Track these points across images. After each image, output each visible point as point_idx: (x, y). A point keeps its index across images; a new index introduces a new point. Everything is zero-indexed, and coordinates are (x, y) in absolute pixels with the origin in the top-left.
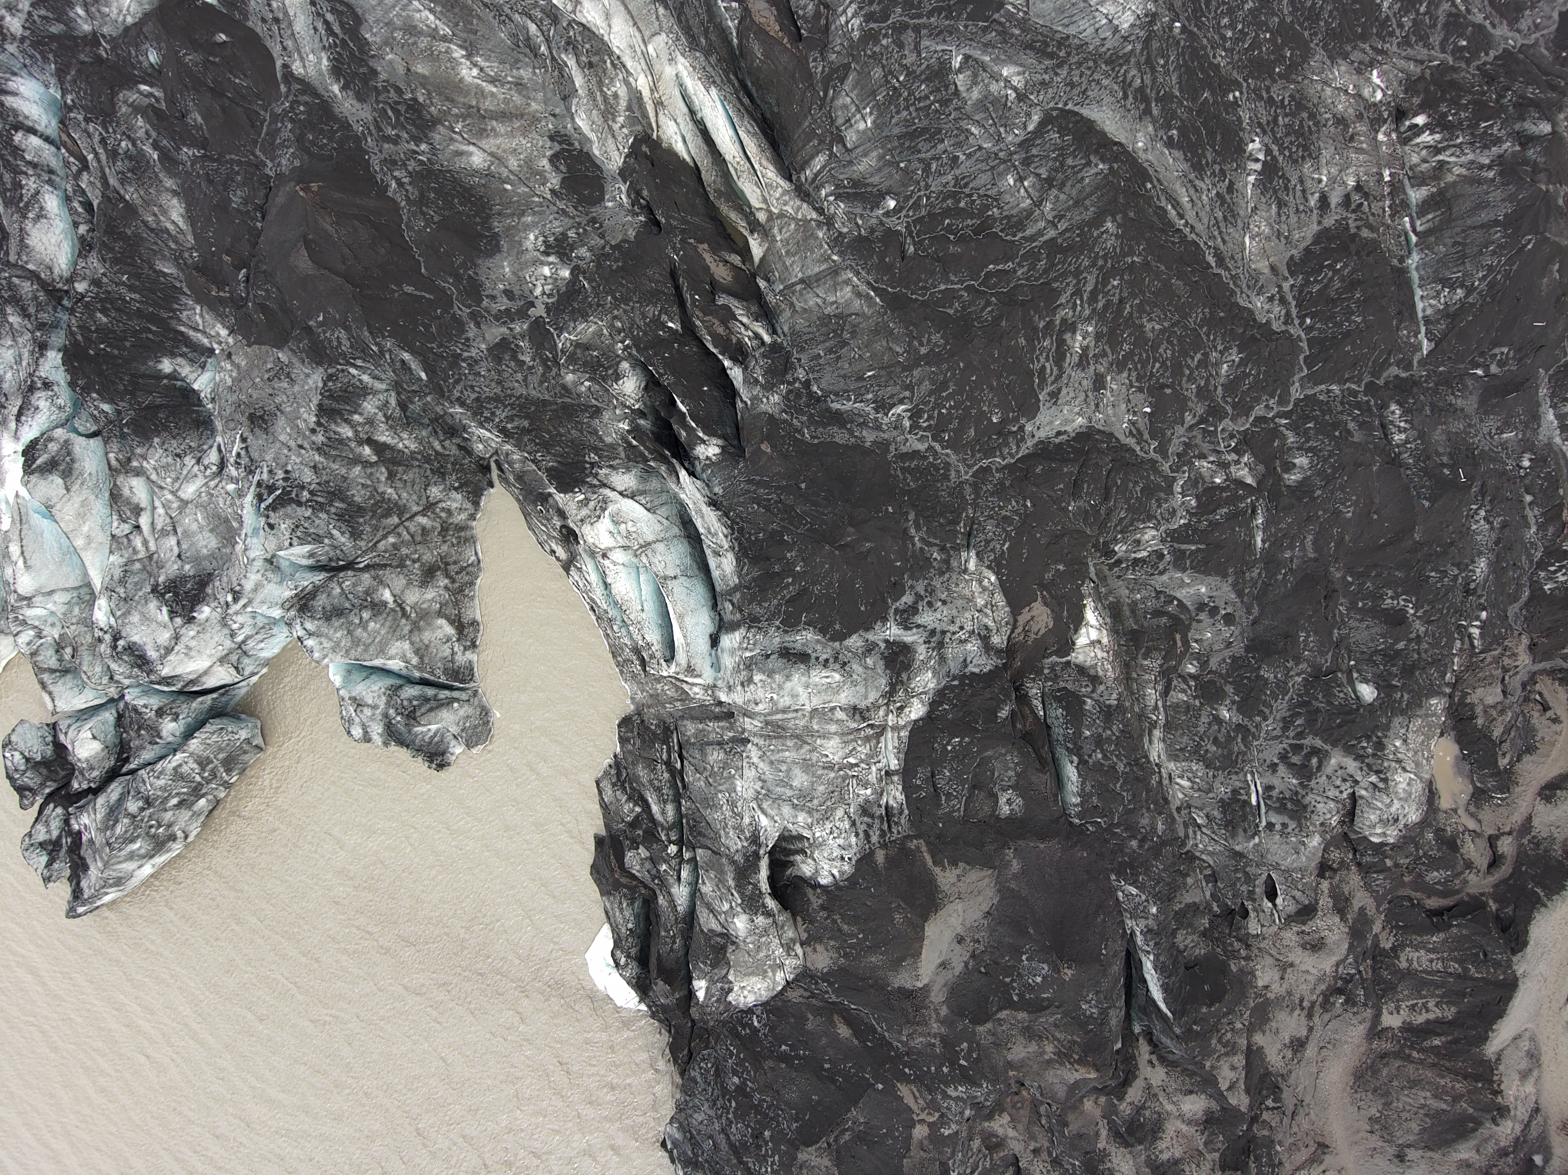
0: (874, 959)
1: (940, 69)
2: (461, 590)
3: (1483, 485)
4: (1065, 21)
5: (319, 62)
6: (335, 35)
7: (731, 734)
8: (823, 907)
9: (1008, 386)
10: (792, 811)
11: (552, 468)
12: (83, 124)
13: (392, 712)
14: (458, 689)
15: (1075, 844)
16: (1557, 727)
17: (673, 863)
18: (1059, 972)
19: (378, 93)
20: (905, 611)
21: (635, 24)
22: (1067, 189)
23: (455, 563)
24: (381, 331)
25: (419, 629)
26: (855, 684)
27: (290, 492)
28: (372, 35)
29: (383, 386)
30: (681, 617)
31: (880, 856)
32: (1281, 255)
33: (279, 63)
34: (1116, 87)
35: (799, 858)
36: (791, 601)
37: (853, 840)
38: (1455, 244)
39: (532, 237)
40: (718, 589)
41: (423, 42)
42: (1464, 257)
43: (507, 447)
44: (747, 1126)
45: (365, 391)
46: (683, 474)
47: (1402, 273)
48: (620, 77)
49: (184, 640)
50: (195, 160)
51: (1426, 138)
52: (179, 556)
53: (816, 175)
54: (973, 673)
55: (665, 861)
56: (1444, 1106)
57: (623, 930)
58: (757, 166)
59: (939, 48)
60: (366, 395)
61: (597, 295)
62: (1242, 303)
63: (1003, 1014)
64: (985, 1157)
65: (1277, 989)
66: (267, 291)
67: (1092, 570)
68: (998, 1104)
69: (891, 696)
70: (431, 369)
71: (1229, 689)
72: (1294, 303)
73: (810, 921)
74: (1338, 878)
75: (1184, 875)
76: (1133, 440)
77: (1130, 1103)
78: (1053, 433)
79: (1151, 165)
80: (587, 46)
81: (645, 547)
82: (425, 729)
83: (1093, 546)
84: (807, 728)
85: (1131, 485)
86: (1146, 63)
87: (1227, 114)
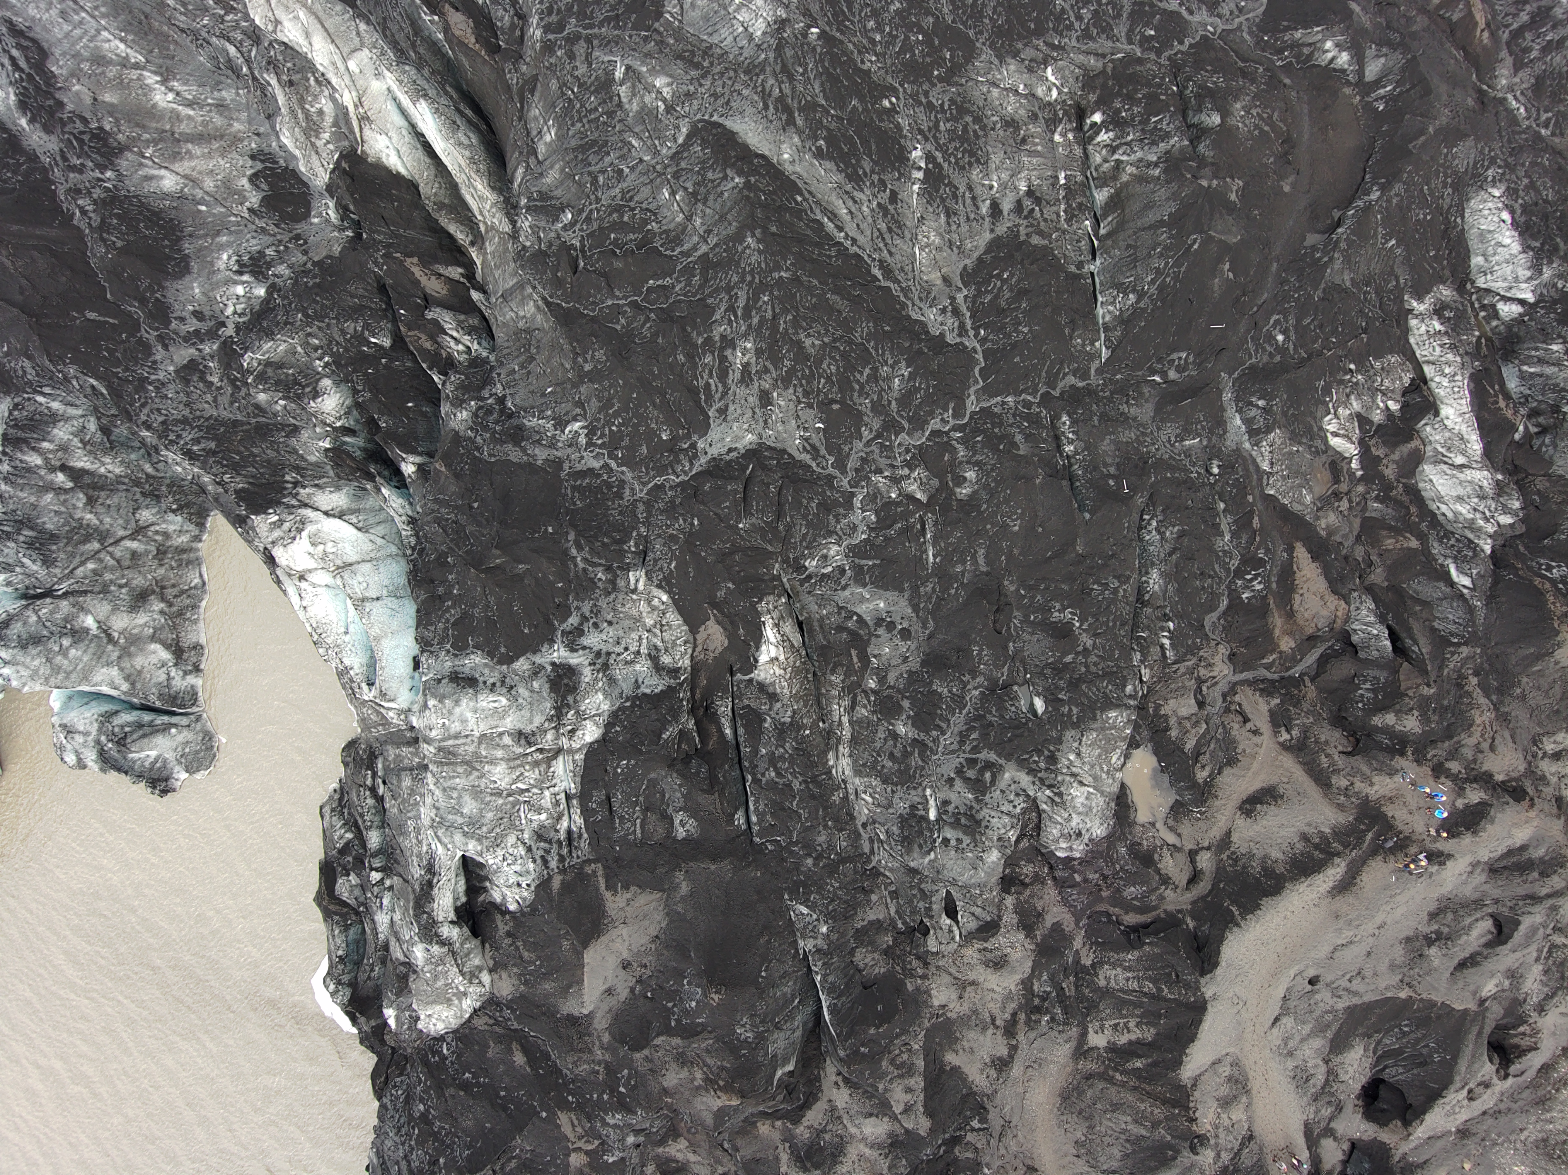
0: (548, 986)
1: (607, 80)
2: (180, 614)
4: (710, 30)
5: (7, 98)
6: (21, 70)
7: (416, 760)
8: (508, 934)
9: (673, 403)
10: (463, 839)
11: (242, 490)
13: (103, 738)
14: (177, 714)
15: (749, 865)
16: (1257, 739)
17: (376, 890)
18: (708, 997)
19: (64, 124)
20: (571, 632)
21: (333, 41)
22: (710, 203)
23: (173, 586)
24: (61, 358)
25: (130, 655)
26: (520, 708)
28: (58, 67)
29: (80, 412)
31: (558, 882)
32: (954, 266)
34: (756, 98)
35: (489, 884)
36: (455, 624)
37: (530, 866)
38: (1128, 246)
39: (225, 257)
41: (112, 72)
42: (1136, 260)
43: (196, 470)
44: (427, 1153)
45: (54, 418)
48: (326, 93)
51: (1104, 137)
53: (519, 187)
54: (644, 694)
55: (370, 888)
56: (1144, 1132)
57: (336, 957)
59: (607, 58)
60: (56, 422)
62: (914, 315)
63: (659, 1041)
65: (958, 1008)
67: (787, 586)
68: (669, 1130)
69: (559, 719)
70: (116, 394)
71: (906, 704)
72: (968, 314)
73: (496, 948)
74: (1027, 893)
75: (867, 892)
76: (809, 456)
77: (808, 1127)
78: (724, 450)
79: (800, 177)
80: (289, 65)
81: (343, 568)
82: (142, 755)
83: (784, 561)
84: (476, 754)
85: (805, 502)
86: (781, 72)
87: (882, 121)
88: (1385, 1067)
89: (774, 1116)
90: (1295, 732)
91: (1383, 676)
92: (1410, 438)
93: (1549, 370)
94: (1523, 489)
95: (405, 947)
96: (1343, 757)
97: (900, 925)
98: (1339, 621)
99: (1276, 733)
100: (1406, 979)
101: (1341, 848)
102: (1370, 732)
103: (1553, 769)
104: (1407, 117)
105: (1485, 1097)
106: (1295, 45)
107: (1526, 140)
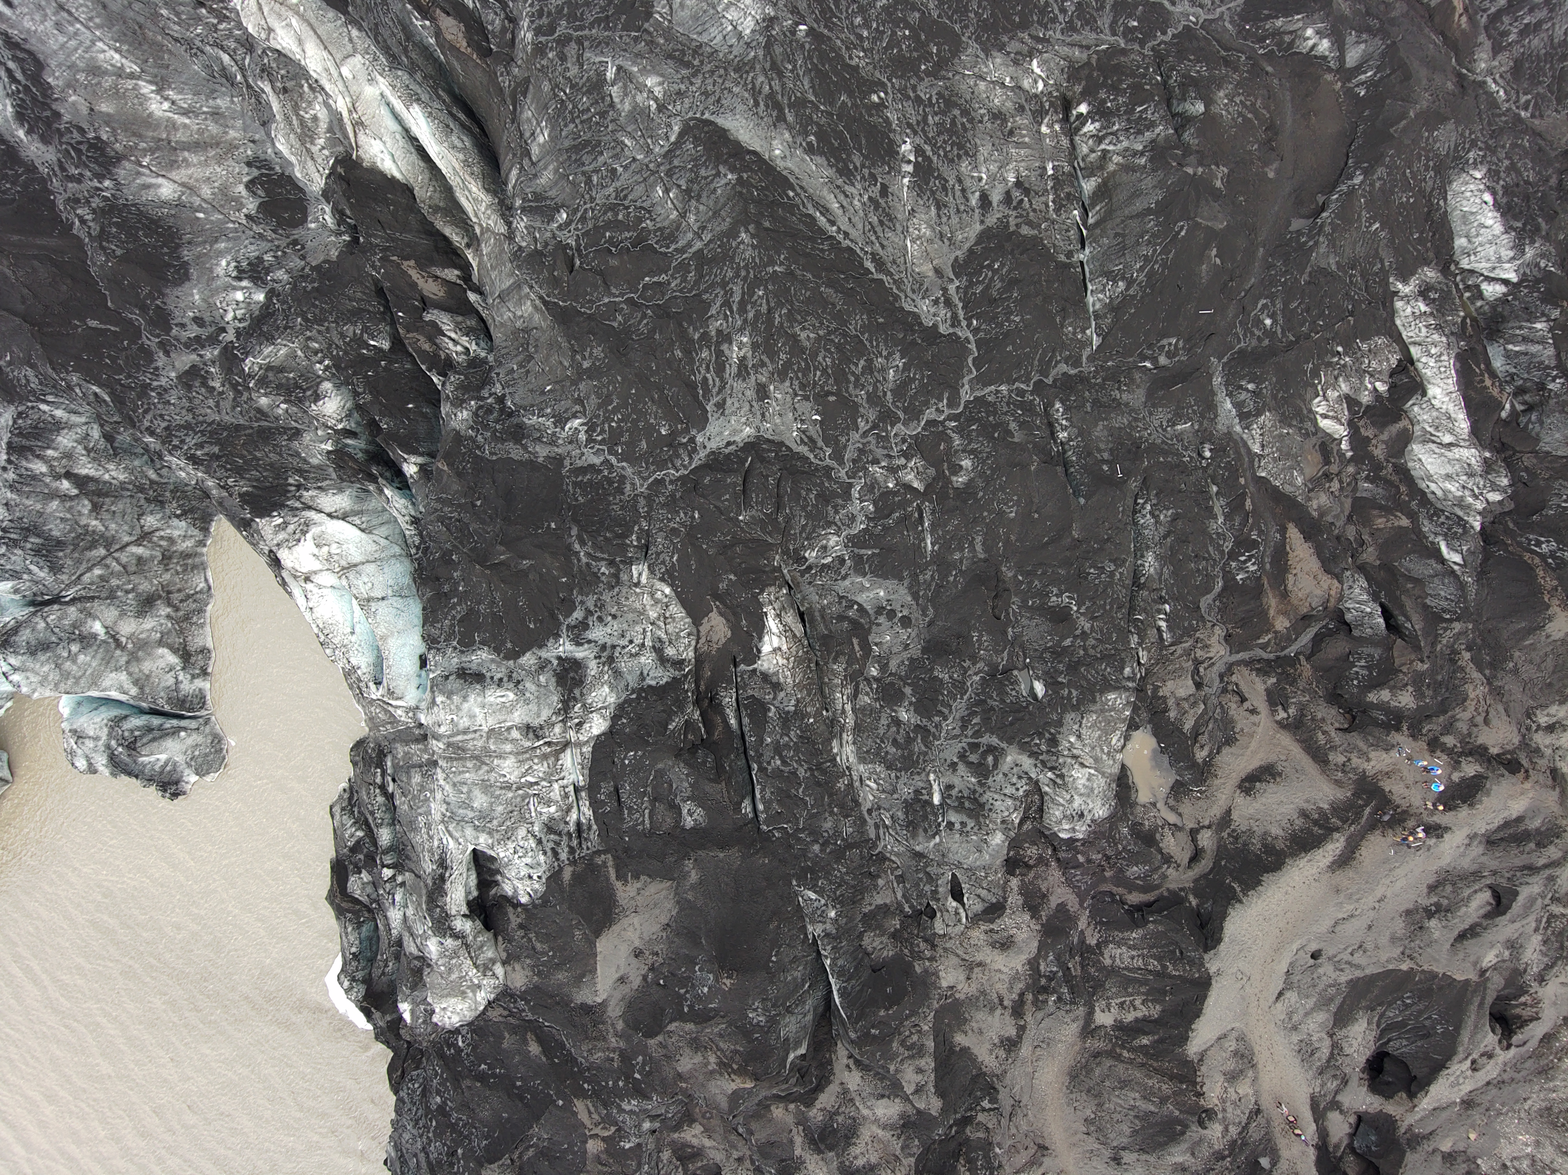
0: (561, 976)
1: (598, 81)
2: (187, 618)
4: (699, 29)
5: (4, 110)
7: (426, 757)
8: (521, 926)
9: (671, 398)
10: (474, 833)
11: (247, 493)
13: (114, 743)
14: (187, 718)
15: (757, 852)
16: (1254, 718)
17: (389, 886)
18: (720, 982)
19: (61, 134)
20: (576, 626)
21: (326, 48)
22: (704, 200)
23: (179, 591)
24: (65, 367)
25: (138, 660)
26: (527, 702)
28: (54, 79)
29: (83, 420)
31: (568, 873)
32: (946, 257)
34: (746, 95)
35: (500, 878)
36: (461, 621)
37: (541, 858)
38: (1117, 235)
39: (224, 263)
41: (108, 82)
42: (1124, 248)
43: (201, 475)
44: (444, 1144)
45: (58, 426)
48: (320, 99)
51: (1090, 127)
54: (650, 686)
55: (382, 885)
56: (1152, 1108)
57: (349, 954)
59: (598, 59)
60: (59, 430)
62: (907, 307)
63: (672, 1027)
64: (677, 1168)
65: (966, 989)
67: (788, 577)
68: (684, 1115)
69: (566, 712)
70: (120, 401)
71: (908, 690)
72: (960, 305)
73: (509, 940)
74: (1031, 875)
75: (874, 877)
76: (806, 448)
77: (821, 1110)
78: (722, 444)
79: (791, 172)
80: (283, 72)
81: (348, 569)
82: (152, 759)
83: (783, 553)
84: (485, 749)
85: (804, 493)
86: (771, 69)
87: (871, 115)
88: (1389, 1040)
89: (787, 1099)
90: (1292, 711)
91: (1377, 653)
92: (1397, 418)
93: (1534, 348)
94: (1511, 467)
95: (418, 941)
96: (1340, 734)
97: (907, 909)
98: (1332, 600)
99: (1274, 712)
100: (1408, 952)
101: (1339, 823)
102: (1366, 709)
103: (1547, 741)
104: (1388, 101)
105: (1488, 1067)
106: (1277, 34)
107: (1506, 122)
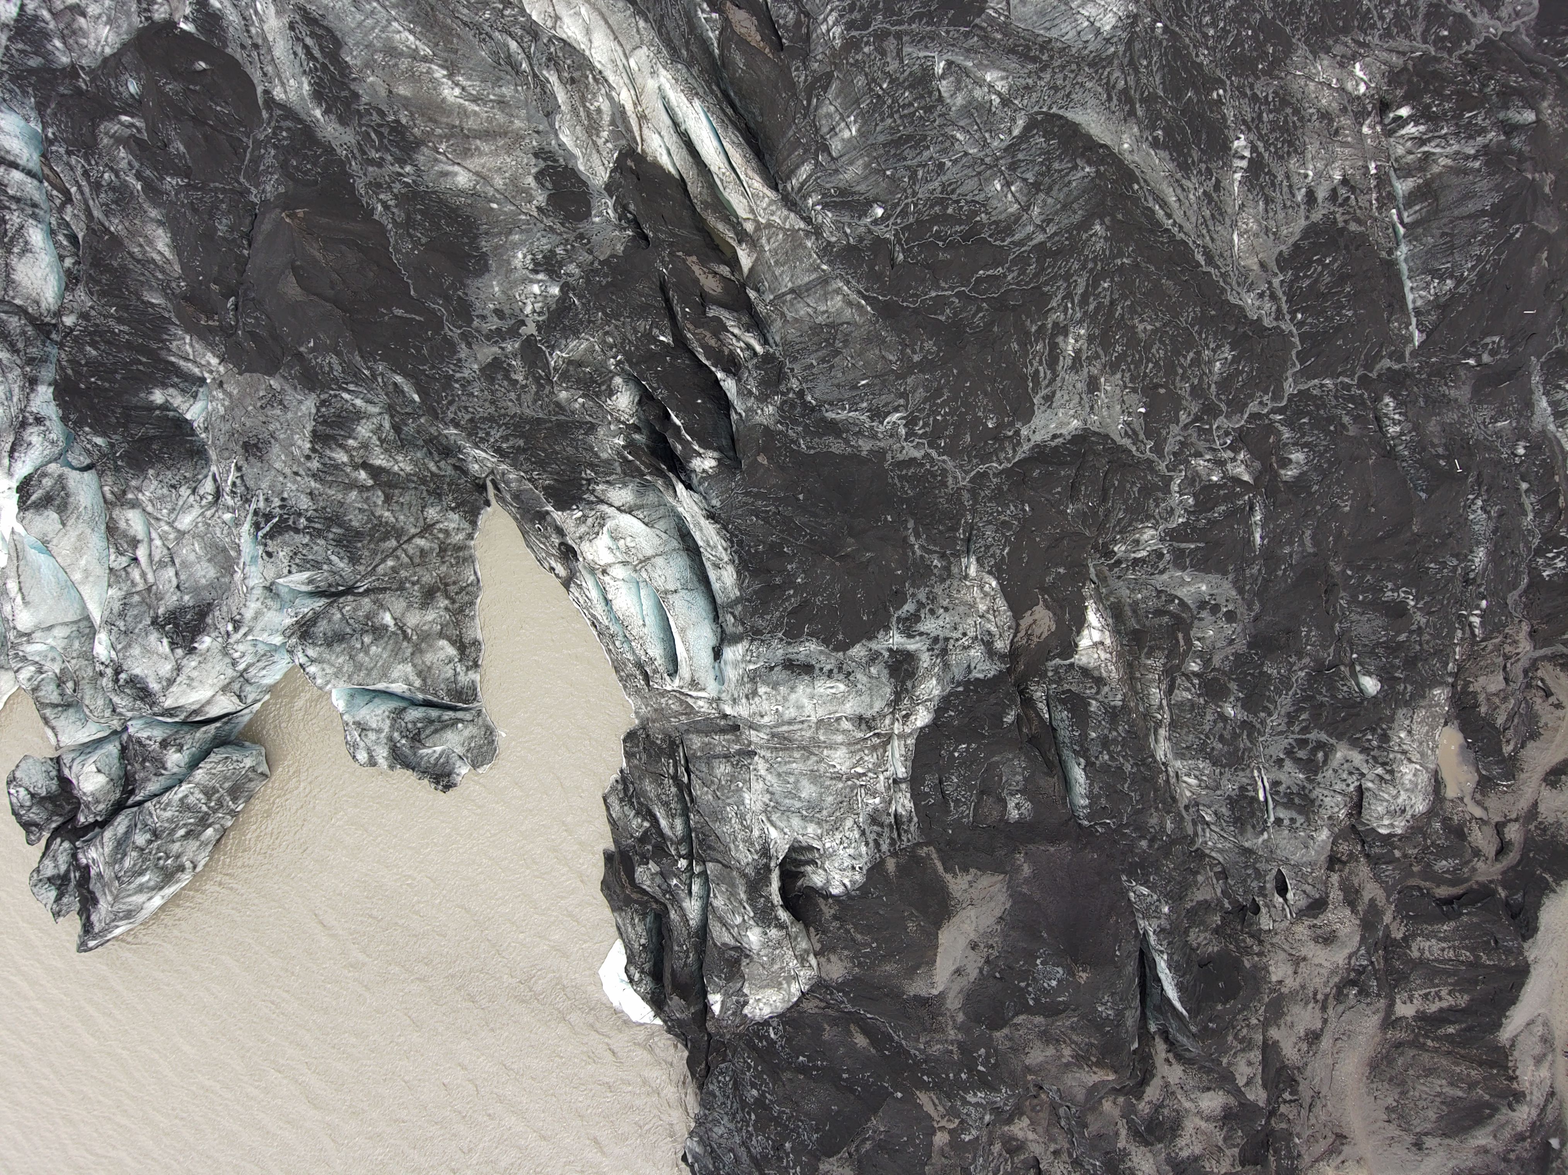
0: (889, 968)
1: (923, 76)
2: (461, 610)
3: (1479, 475)
4: (1047, 24)
5: (300, 87)
6: (315, 59)
7: (737, 747)
8: (835, 917)
9: (1002, 391)
10: (801, 823)
11: (549, 486)
12: (65, 157)
13: (396, 735)
14: (462, 709)
15: (1085, 847)
16: (1559, 713)
17: (684, 877)
18: (1074, 975)
19: (361, 116)
20: (907, 619)
21: (616, 38)
22: (1054, 193)
23: (454, 583)
24: (372, 355)
25: (421, 651)
26: (860, 693)
27: (287, 520)
28: (352, 58)
29: (376, 410)
30: (683, 631)
31: (891, 865)
32: (1270, 252)
33: (260, 89)
34: (1100, 89)
35: (809, 869)
36: (793, 613)
37: (864, 849)
38: (1443, 234)
39: (520, 255)
40: (719, 601)
41: (404, 64)
42: (1453, 247)
43: (503, 467)
44: (768, 1139)
45: (358, 416)
46: (680, 487)
47: (1391, 265)
48: (603, 91)
49: (186, 671)
50: (179, 189)
51: (1410, 129)
52: (178, 587)
53: (803, 184)
54: (977, 679)
55: (675, 876)
56: (1460, 1094)
57: (636, 946)
58: (742, 177)
59: (922, 54)
60: (359, 419)
61: (588, 311)
62: (1232, 300)
63: (1019, 1019)
64: (1006, 1161)
65: (1291, 983)
66: (256, 318)
67: (1092, 571)
68: (1017, 1108)
69: (897, 704)
71: (1234, 686)
72: (1285, 299)
73: (822, 931)
74: (1347, 871)
75: (1195, 873)
76: (1129, 441)
77: (1148, 1102)
78: (1049, 437)
79: (1137, 166)
80: (569, 62)
81: (645, 561)
82: (430, 751)
83: (1092, 547)
84: (814, 739)
85: (1127, 486)
86: (1129, 65)
87: (1211, 112)
89: (1120, 1091)
95: (734, 931)
97: (1228, 905)
